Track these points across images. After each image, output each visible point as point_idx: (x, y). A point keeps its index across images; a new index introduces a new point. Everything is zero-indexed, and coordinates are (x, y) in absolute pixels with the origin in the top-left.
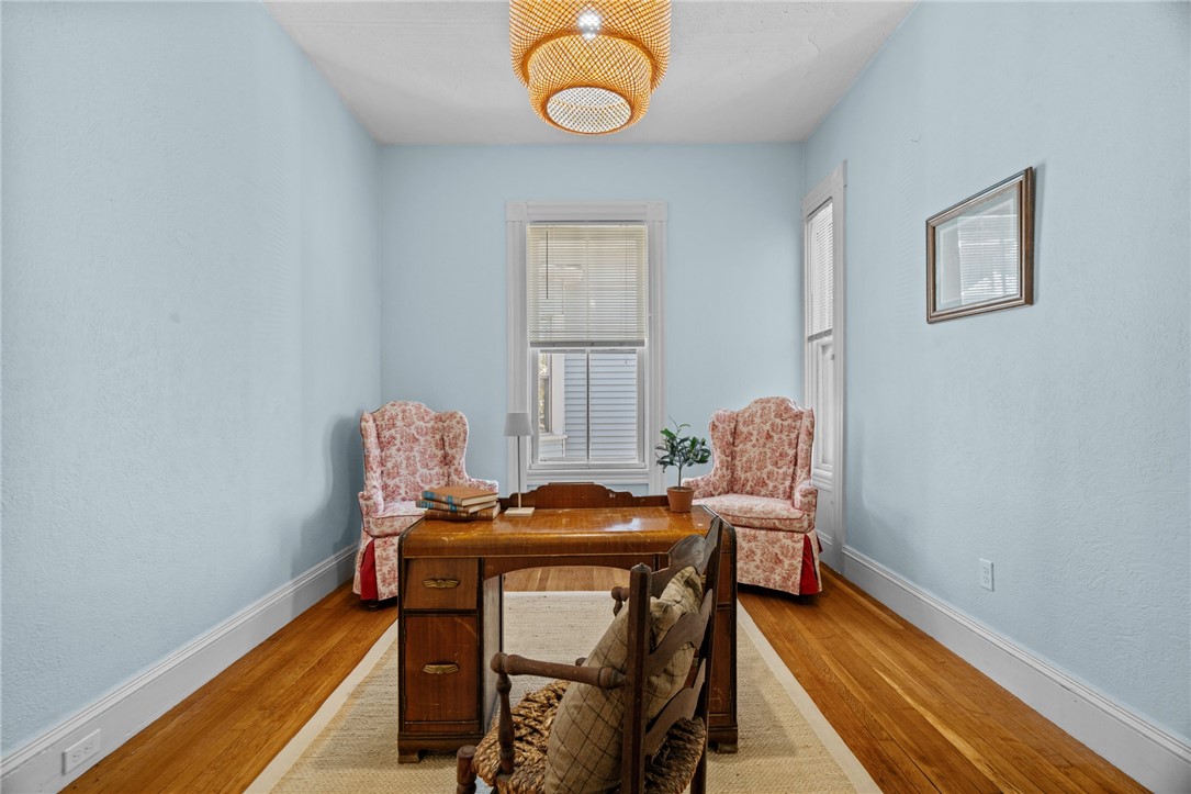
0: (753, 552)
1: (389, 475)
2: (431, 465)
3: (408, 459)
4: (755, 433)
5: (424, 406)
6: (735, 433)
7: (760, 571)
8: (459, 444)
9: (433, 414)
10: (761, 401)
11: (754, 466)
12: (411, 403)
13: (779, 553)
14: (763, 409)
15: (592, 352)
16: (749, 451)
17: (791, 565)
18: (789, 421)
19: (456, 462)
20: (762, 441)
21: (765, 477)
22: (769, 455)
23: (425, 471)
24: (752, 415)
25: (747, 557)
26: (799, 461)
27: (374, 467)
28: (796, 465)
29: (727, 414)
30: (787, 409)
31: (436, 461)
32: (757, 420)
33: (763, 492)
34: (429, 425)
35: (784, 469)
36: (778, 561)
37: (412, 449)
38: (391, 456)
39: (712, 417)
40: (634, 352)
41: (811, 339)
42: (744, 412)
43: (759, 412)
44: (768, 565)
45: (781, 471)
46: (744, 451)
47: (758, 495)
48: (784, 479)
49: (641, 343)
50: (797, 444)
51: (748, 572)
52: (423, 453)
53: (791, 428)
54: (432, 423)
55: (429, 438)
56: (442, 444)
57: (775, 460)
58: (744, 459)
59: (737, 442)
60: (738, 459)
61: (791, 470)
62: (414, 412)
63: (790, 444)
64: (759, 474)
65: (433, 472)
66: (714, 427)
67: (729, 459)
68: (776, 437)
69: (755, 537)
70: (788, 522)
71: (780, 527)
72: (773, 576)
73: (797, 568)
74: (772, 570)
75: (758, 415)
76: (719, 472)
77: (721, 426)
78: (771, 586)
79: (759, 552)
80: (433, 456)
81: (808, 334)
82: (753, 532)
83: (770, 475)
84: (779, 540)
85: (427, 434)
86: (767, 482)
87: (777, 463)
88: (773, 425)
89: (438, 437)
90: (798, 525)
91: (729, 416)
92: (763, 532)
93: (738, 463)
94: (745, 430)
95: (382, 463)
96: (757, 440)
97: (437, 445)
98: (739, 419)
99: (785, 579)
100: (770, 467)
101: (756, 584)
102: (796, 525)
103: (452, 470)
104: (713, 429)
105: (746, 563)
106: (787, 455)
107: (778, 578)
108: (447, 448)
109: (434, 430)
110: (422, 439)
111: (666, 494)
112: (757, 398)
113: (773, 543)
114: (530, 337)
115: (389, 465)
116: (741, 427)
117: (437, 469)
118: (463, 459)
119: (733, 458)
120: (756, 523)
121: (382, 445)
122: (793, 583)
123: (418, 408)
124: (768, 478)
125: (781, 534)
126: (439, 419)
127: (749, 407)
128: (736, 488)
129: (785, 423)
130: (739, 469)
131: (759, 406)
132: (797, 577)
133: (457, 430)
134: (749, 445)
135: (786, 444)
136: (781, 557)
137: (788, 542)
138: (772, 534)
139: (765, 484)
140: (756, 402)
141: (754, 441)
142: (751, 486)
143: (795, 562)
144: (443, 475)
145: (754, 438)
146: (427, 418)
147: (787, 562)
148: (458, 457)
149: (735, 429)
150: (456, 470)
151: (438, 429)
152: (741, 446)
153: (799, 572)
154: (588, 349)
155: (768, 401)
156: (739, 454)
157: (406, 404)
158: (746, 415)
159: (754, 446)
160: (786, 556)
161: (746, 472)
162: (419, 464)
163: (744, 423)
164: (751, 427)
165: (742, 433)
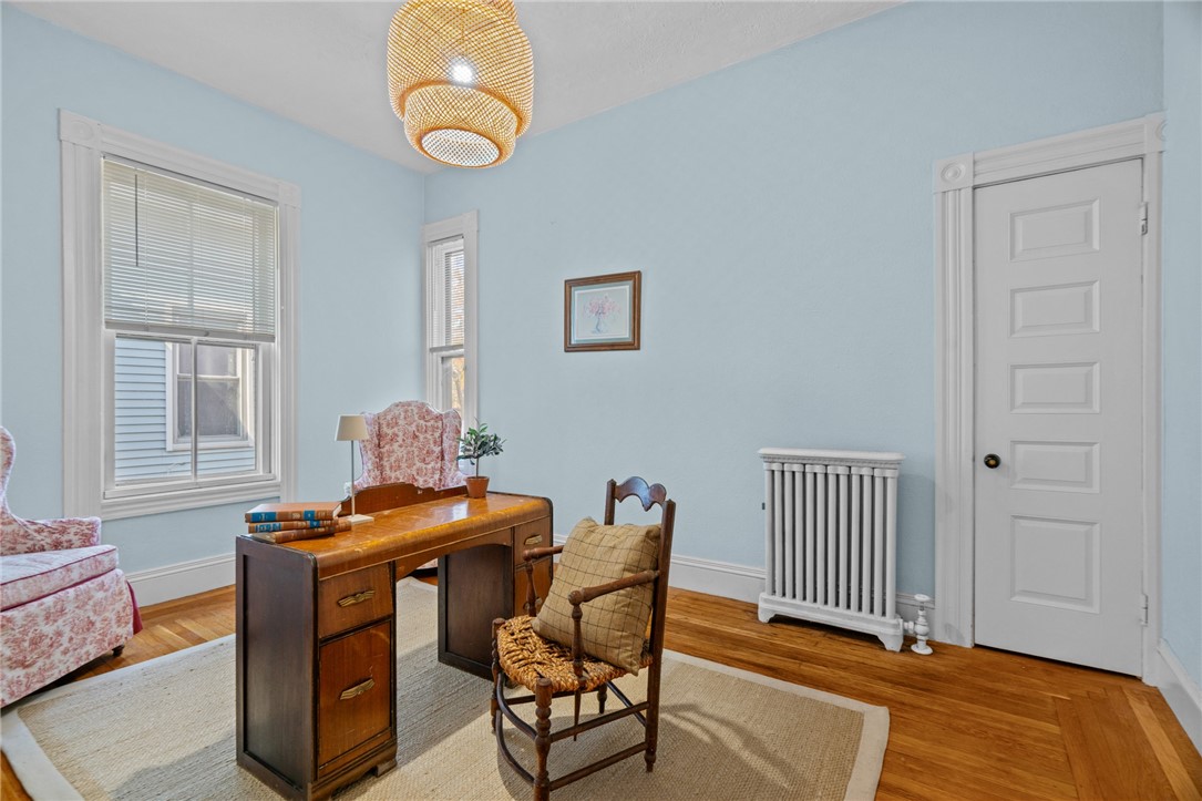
4: (401, 434)
6: (379, 435)
10: (402, 404)
11: (403, 465)
15: (201, 342)
16: (396, 451)
18: (432, 422)
21: (415, 473)
22: (416, 453)
24: (395, 418)
26: (446, 457)
28: (443, 459)
29: (368, 416)
30: (428, 412)
32: (401, 422)
35: (433, 464)
41: (433, 350)
42: (385, 414)
43: (402, 414)
45: (429, 466)
46: (391, 452)
48: (433, 473)
50: (442, 442)
53: (434, 429)
57: (422, 457)
58: (393, 459)
59: (383, 443)
60: (386, 459)
61: (439, 465)
63: (435, 442)
64: (408, 471)
68: (421, 437)
75: (401, 417)
81: (429, 346)
83: (419, 471)
86: (418, 477)
87: (424, 460)
88: (417, 426)
91: (371, 418)
93: (385, 464)
94: (390, 432)
96: (404, 440)
98: (382, 422)
100: (419, 464)
106: (433, 452)
111: (464, 483)
116: (385, 429)
119: (381, 459)
124: (418, 474)
127: (389, 410)
129: (429, 424)
130: (388, 469)
131: (401, 409)
134: (396, 446)
135: (431, 442)
140: (396, 405)
141: (401, 442)
145: (400, 439)
149: (379, 431)
152: (387, 447)
154: (196, 338)
155: (409, 404)
156: (386, 455)
158: (389, 417)
159: (401, 446)
163: (388, 425)
164: (396, 429)
165: (387, 435)
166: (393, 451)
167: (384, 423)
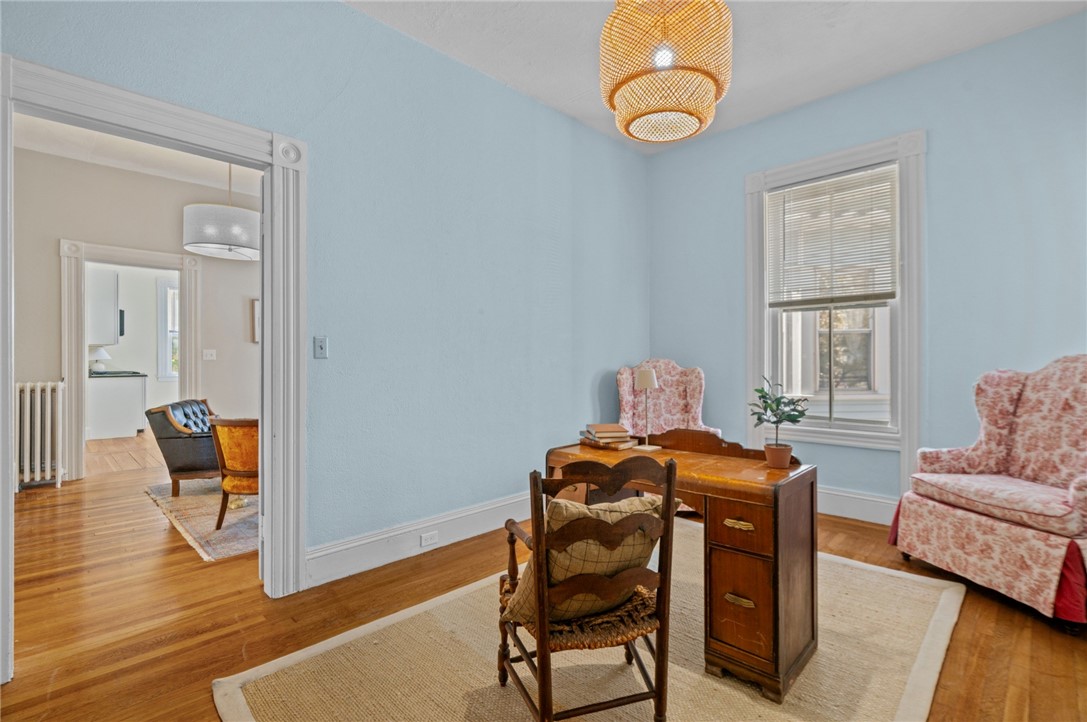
0: (990, 548)
1: (639, 416)
2: (674, 411)
3: (655, 405)
4: (1048, 401)
5: (673, 363)
6: (1018, 401)
7: (999, 574)
8: (697, 395)
9: (680, 369)
10: (1066, 359)
11: (1041, 444)
12: (662, 361)
13: (1026, 556)
14: (1065, 370)
15: (836, 308)
16: (1034, 423)
17: (1043, 575)
19: (693, 410)
20: (1056, 412)
21: (1057, 460)
23: (668, 416)
24: (1047, 378)
25: (982, 551)
27: (627, 409)
29: (1005, 375)
31: (678, 408)
32: (1053, 385)
33: (1052, 479)
34: (674, 379)
36: (1025, 566)
37: (658, 398)
38: (641, 402)
39: (978, 380)
40: (885, 305)
42: (1037, 373)
43: (1059, 373)
44: (1011, 568)
46: (1027, 424)
47: (1044, 482)
49: (892, 295)
51: (983, 570)
52: (667, 402)
54: (677, 377)
55: (673, 389)
56: (684, 395)
57: (1074, 438)
58: (1028, 434)
59: (1020, 411)
60: (1019, 433)
62: (663, 367)
64: (1046, 455)
65: (675, 418)
66: (980, 391)
67: (1005, 432)
69: (992, 530)
70: (1041, 518)
71: (1030, 523)
72: (1017, 584)
73: (1049, 581)
74: (1017, 576)
75: (1056, 377)
76: (984, 447)
77: (990, 391)
78: (1015, 596)
79: (997, 549)
80: (676, 405)
82: (990, 522)
83: (1064, 459)
84: (1025, 539)
85: (671, 385)
86: (1061, 467)
88: (1076, 391)
89: (681, 389)
90: (1057, 526)
91: (1009, 378)
92: (1004, 525)
93: (1017, 439)
94: (1033, 397)
95: (634, 407)
96: (1050, 410)
97: (680, 395)
99: (1036, 591)
100: (1065, 448)
101: (995, 589)
102: (1055, 526)
103: (690, 417)
104: (977, 394)
105: (981, 559)
107: (1024, 588)
108: (688, 398)
109: (679, 383)
110: (667, 390)
112: (1060, 356)
113: (1018, 541)
114: (768, 298)
115: (640, 409)
116: (1029, 394)
117: (678, 416)
118: (700, 409)
119: (1012, 431)
120: (997, 512)
121: (635, 392)
122: (1046, 599)
123: (667, 365)
124: (1062, 461)
125: (1030, 533)
126: (684, 374)
127: (1046, 368)
128: (1013, 469)
130: (1019, 445)
131: (1060, 366)
132: (1050, 594)
133: (695, 383)
134: (1036, 417)
136: (1029, 562)
137: (1040, 545)
138: (1017, 530)
139: (1055, 469)
140: (1057, 361)
141: (1045, 412)
142: (1033, 470)
143: (1048, 573)
144: (684, 420)
145: (1045, 409)
146: (673, 373)
147: (1036, 570)
148: (694, 406)
149: (1020, 394)
150: (693, 417)
151: (682, 382)
152: (1025, 417)
153: (1054, 586)
154: (831, 305)
155: (1076, 359)
156: (1020, 427)
157: (658, 361)
158: (1039, 377)
159: (1043, 418)
160: (1036, 562)
161: (1028, 450)
162: (663, 410)
163: (1034, 388)
164: (1042, 394)
165: (1029, 400)
166: (1031, 424)
167: (1030, 383)
